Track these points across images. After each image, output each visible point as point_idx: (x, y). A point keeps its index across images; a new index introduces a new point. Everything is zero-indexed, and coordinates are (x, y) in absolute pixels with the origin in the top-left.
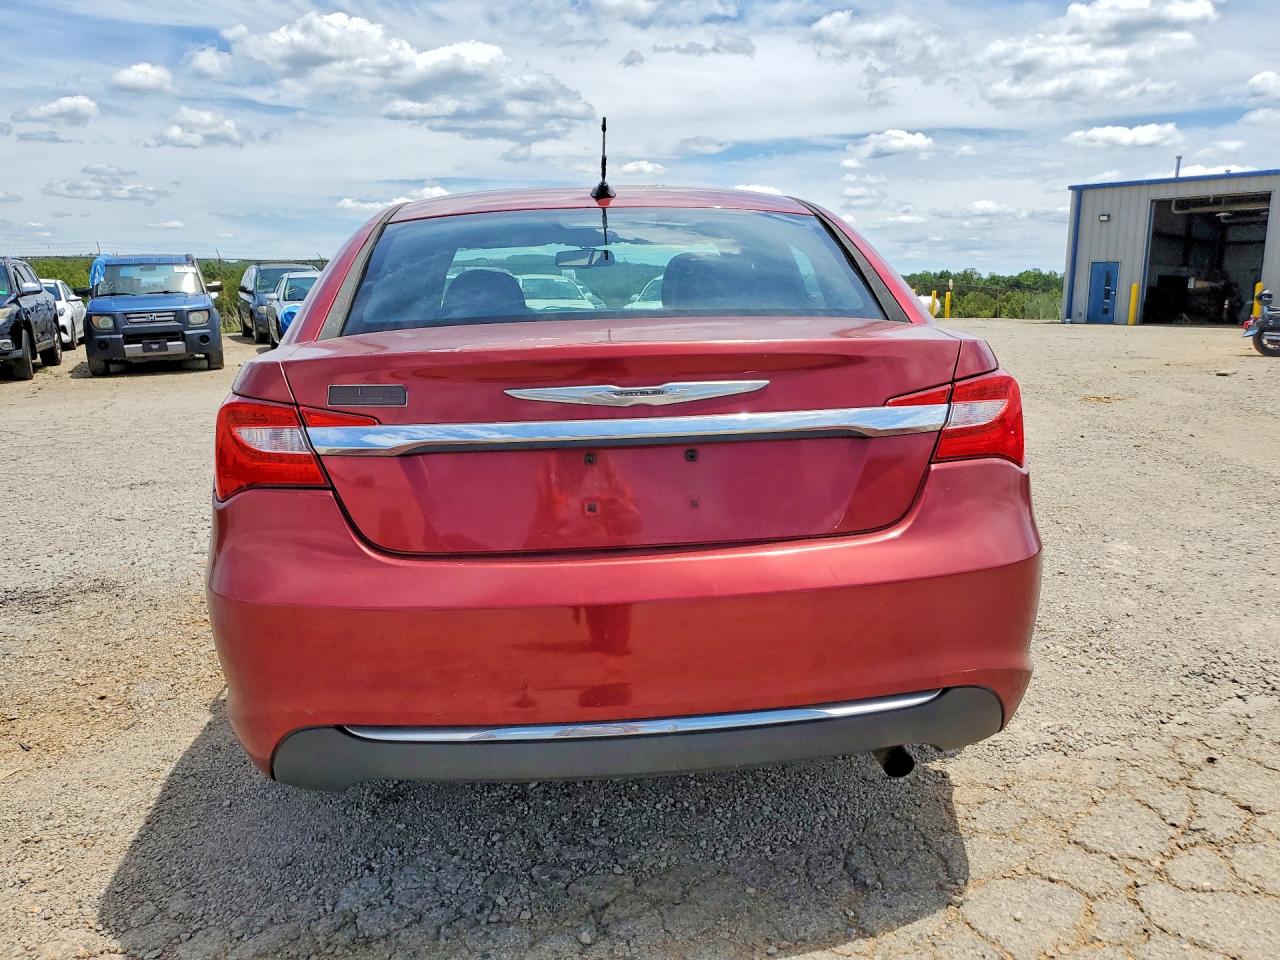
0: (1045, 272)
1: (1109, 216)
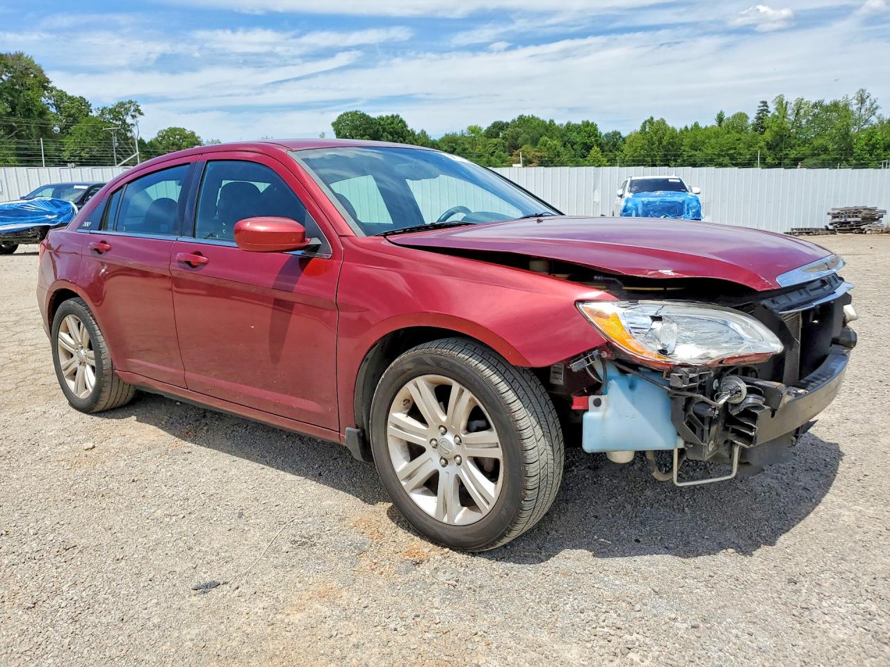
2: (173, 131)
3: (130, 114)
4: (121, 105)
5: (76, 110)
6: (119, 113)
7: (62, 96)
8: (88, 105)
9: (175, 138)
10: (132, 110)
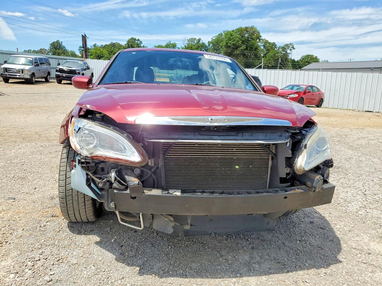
2: (308, 56)
3: (289, 49)
4: (287, 45)
5: (270, 47)
6: (285, 48)
7: (266, 42)
8: (276, 46)
9: (308, 59)
10: (290, 47)
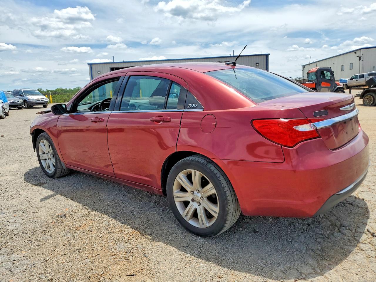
0: (63, 88)
1: (100, 72)
